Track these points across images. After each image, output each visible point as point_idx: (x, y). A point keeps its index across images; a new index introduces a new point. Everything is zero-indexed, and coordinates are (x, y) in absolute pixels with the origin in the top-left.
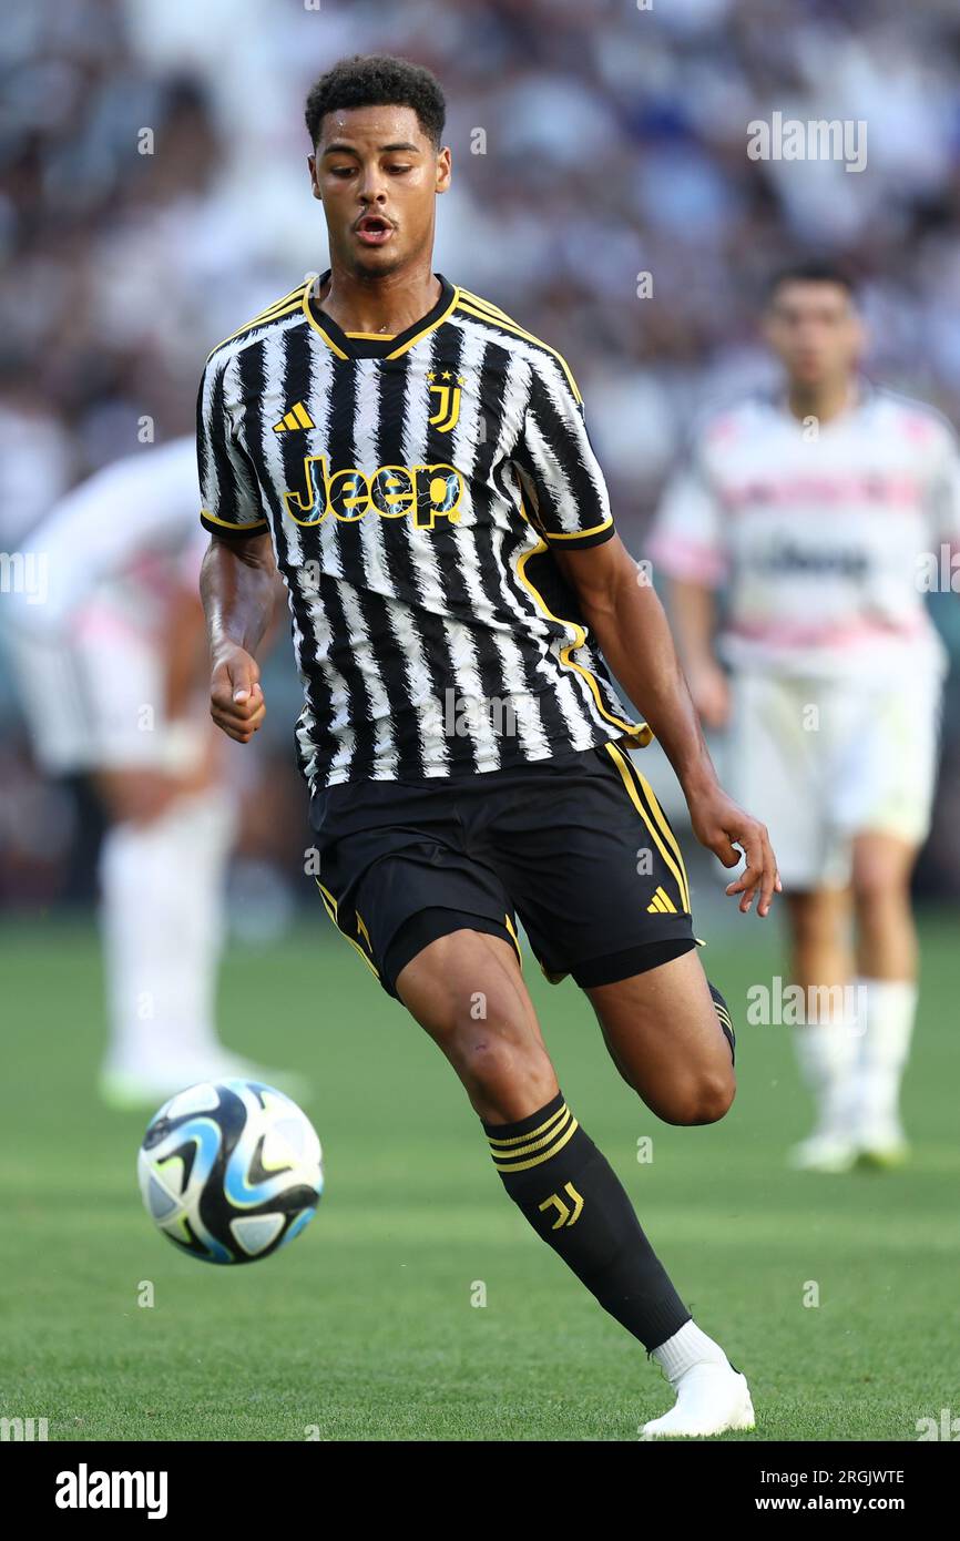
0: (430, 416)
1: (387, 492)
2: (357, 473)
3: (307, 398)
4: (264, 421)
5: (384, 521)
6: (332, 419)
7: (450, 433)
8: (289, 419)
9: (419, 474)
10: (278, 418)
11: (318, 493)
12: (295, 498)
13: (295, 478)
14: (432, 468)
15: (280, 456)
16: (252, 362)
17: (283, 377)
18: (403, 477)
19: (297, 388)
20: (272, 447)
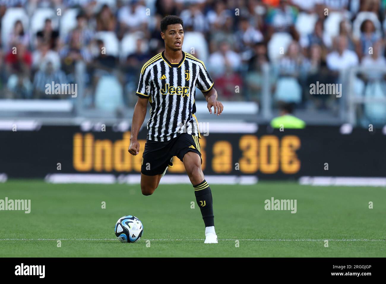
0: (185, 78)
1: (178, 91)
2: (174, 87)
3: (165, 74)
4: (158, 77)
5: (177, 95)
6: (170, 77)
7: (189, 81)
8: (162, 77)
9: (183, 88)
10: (160, 77)
11: (167, 89)
12: (163, 90)
13: (163, 87)
14: (185, 87)
15: (161, 83)
16: (155, 68)
17: (161, 70)
18: (181, 88)
19: (163, 72)
20: (160, 82)
